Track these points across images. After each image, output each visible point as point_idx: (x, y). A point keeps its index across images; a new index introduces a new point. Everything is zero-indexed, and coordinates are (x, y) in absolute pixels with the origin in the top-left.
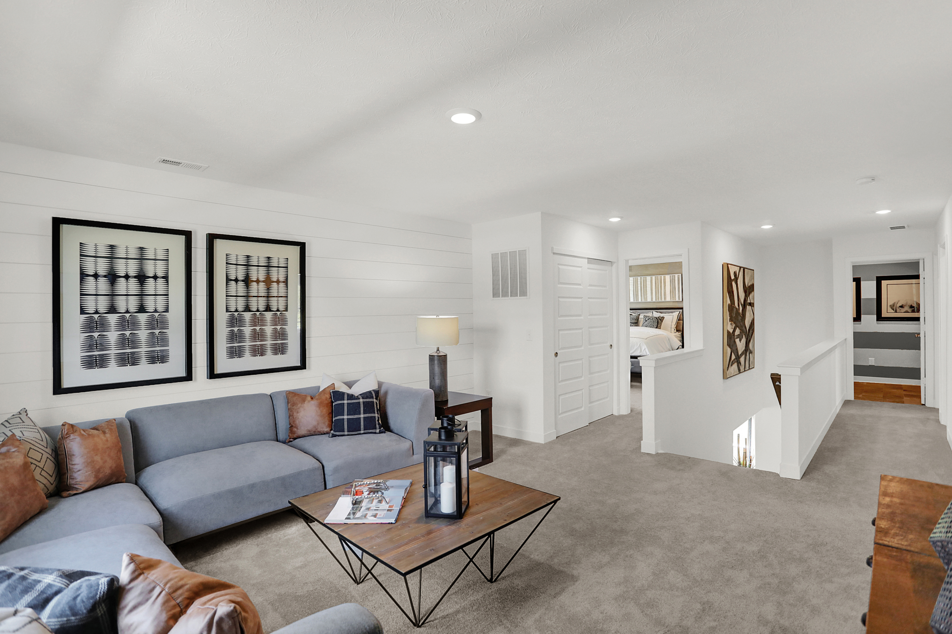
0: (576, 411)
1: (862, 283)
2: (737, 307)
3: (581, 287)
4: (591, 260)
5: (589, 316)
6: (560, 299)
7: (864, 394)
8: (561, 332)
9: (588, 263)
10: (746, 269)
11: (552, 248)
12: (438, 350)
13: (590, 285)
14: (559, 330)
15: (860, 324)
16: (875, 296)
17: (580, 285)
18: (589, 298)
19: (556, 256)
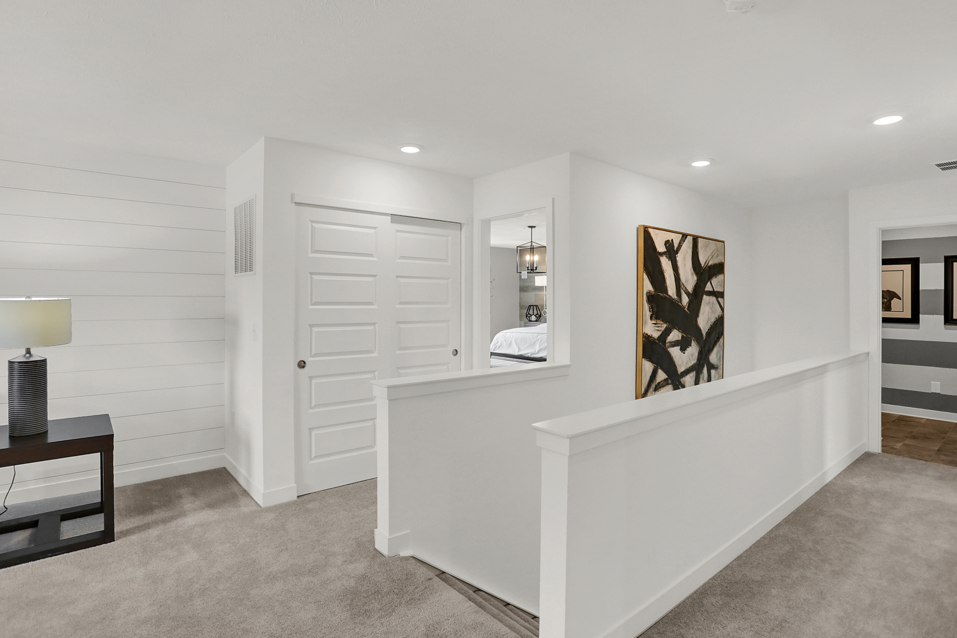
0: (354, 454)
1: (921, 265)
2: (675, 297)
3: (375, 259)
4: (397, 218)
5: (399, 304)
6: (316, 277)
7: (907, 442)
8: (315, 330)
9: (392, 222)
10: (700, 240)
11: (292, 195)
12: (28, 351)
13: (402, 257)
14: (311, 326)
15: (918, 328)
16: (942, 287)
17: (371, 255)
18: (397, 277)
19: (302, 208)
